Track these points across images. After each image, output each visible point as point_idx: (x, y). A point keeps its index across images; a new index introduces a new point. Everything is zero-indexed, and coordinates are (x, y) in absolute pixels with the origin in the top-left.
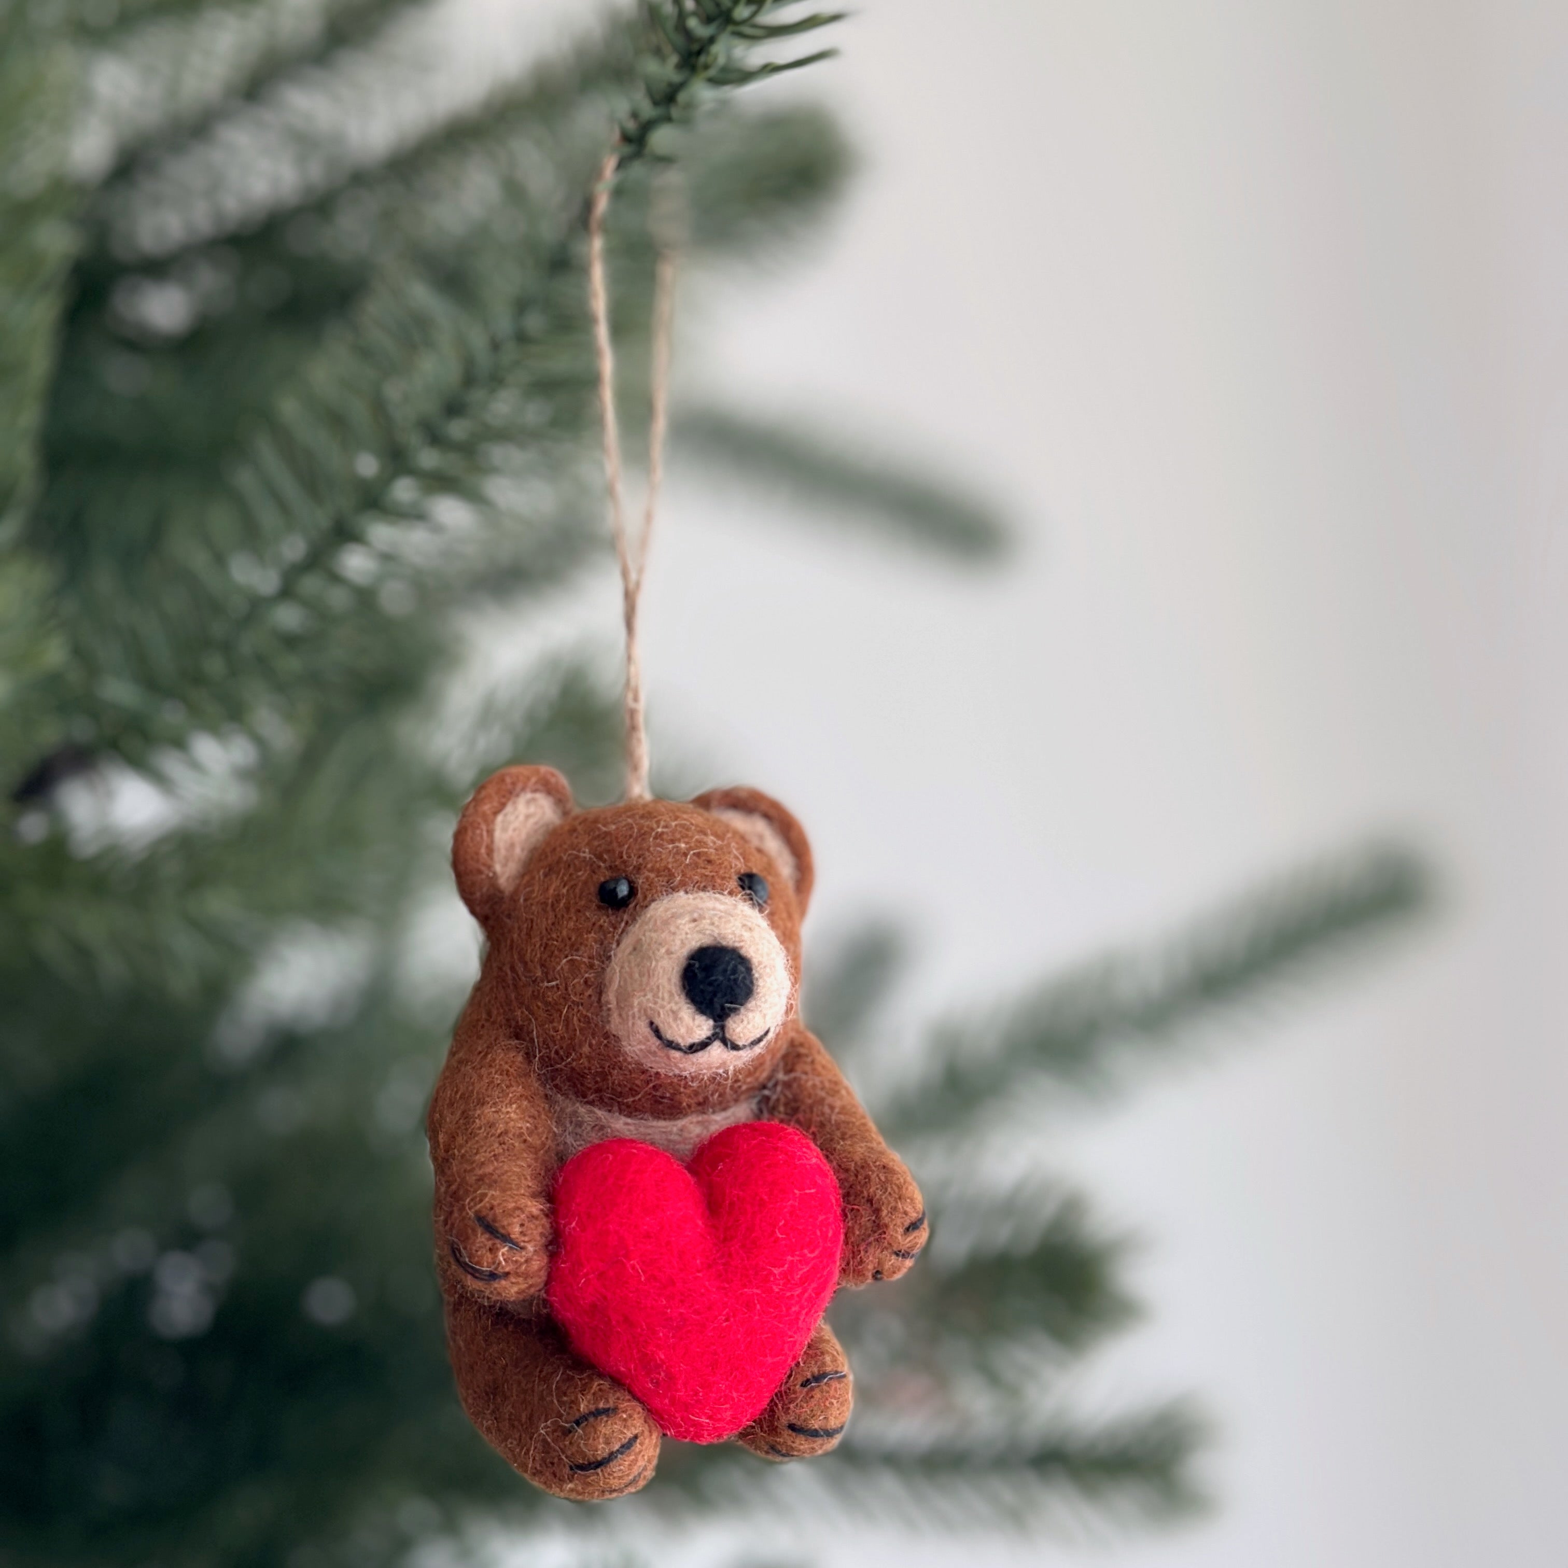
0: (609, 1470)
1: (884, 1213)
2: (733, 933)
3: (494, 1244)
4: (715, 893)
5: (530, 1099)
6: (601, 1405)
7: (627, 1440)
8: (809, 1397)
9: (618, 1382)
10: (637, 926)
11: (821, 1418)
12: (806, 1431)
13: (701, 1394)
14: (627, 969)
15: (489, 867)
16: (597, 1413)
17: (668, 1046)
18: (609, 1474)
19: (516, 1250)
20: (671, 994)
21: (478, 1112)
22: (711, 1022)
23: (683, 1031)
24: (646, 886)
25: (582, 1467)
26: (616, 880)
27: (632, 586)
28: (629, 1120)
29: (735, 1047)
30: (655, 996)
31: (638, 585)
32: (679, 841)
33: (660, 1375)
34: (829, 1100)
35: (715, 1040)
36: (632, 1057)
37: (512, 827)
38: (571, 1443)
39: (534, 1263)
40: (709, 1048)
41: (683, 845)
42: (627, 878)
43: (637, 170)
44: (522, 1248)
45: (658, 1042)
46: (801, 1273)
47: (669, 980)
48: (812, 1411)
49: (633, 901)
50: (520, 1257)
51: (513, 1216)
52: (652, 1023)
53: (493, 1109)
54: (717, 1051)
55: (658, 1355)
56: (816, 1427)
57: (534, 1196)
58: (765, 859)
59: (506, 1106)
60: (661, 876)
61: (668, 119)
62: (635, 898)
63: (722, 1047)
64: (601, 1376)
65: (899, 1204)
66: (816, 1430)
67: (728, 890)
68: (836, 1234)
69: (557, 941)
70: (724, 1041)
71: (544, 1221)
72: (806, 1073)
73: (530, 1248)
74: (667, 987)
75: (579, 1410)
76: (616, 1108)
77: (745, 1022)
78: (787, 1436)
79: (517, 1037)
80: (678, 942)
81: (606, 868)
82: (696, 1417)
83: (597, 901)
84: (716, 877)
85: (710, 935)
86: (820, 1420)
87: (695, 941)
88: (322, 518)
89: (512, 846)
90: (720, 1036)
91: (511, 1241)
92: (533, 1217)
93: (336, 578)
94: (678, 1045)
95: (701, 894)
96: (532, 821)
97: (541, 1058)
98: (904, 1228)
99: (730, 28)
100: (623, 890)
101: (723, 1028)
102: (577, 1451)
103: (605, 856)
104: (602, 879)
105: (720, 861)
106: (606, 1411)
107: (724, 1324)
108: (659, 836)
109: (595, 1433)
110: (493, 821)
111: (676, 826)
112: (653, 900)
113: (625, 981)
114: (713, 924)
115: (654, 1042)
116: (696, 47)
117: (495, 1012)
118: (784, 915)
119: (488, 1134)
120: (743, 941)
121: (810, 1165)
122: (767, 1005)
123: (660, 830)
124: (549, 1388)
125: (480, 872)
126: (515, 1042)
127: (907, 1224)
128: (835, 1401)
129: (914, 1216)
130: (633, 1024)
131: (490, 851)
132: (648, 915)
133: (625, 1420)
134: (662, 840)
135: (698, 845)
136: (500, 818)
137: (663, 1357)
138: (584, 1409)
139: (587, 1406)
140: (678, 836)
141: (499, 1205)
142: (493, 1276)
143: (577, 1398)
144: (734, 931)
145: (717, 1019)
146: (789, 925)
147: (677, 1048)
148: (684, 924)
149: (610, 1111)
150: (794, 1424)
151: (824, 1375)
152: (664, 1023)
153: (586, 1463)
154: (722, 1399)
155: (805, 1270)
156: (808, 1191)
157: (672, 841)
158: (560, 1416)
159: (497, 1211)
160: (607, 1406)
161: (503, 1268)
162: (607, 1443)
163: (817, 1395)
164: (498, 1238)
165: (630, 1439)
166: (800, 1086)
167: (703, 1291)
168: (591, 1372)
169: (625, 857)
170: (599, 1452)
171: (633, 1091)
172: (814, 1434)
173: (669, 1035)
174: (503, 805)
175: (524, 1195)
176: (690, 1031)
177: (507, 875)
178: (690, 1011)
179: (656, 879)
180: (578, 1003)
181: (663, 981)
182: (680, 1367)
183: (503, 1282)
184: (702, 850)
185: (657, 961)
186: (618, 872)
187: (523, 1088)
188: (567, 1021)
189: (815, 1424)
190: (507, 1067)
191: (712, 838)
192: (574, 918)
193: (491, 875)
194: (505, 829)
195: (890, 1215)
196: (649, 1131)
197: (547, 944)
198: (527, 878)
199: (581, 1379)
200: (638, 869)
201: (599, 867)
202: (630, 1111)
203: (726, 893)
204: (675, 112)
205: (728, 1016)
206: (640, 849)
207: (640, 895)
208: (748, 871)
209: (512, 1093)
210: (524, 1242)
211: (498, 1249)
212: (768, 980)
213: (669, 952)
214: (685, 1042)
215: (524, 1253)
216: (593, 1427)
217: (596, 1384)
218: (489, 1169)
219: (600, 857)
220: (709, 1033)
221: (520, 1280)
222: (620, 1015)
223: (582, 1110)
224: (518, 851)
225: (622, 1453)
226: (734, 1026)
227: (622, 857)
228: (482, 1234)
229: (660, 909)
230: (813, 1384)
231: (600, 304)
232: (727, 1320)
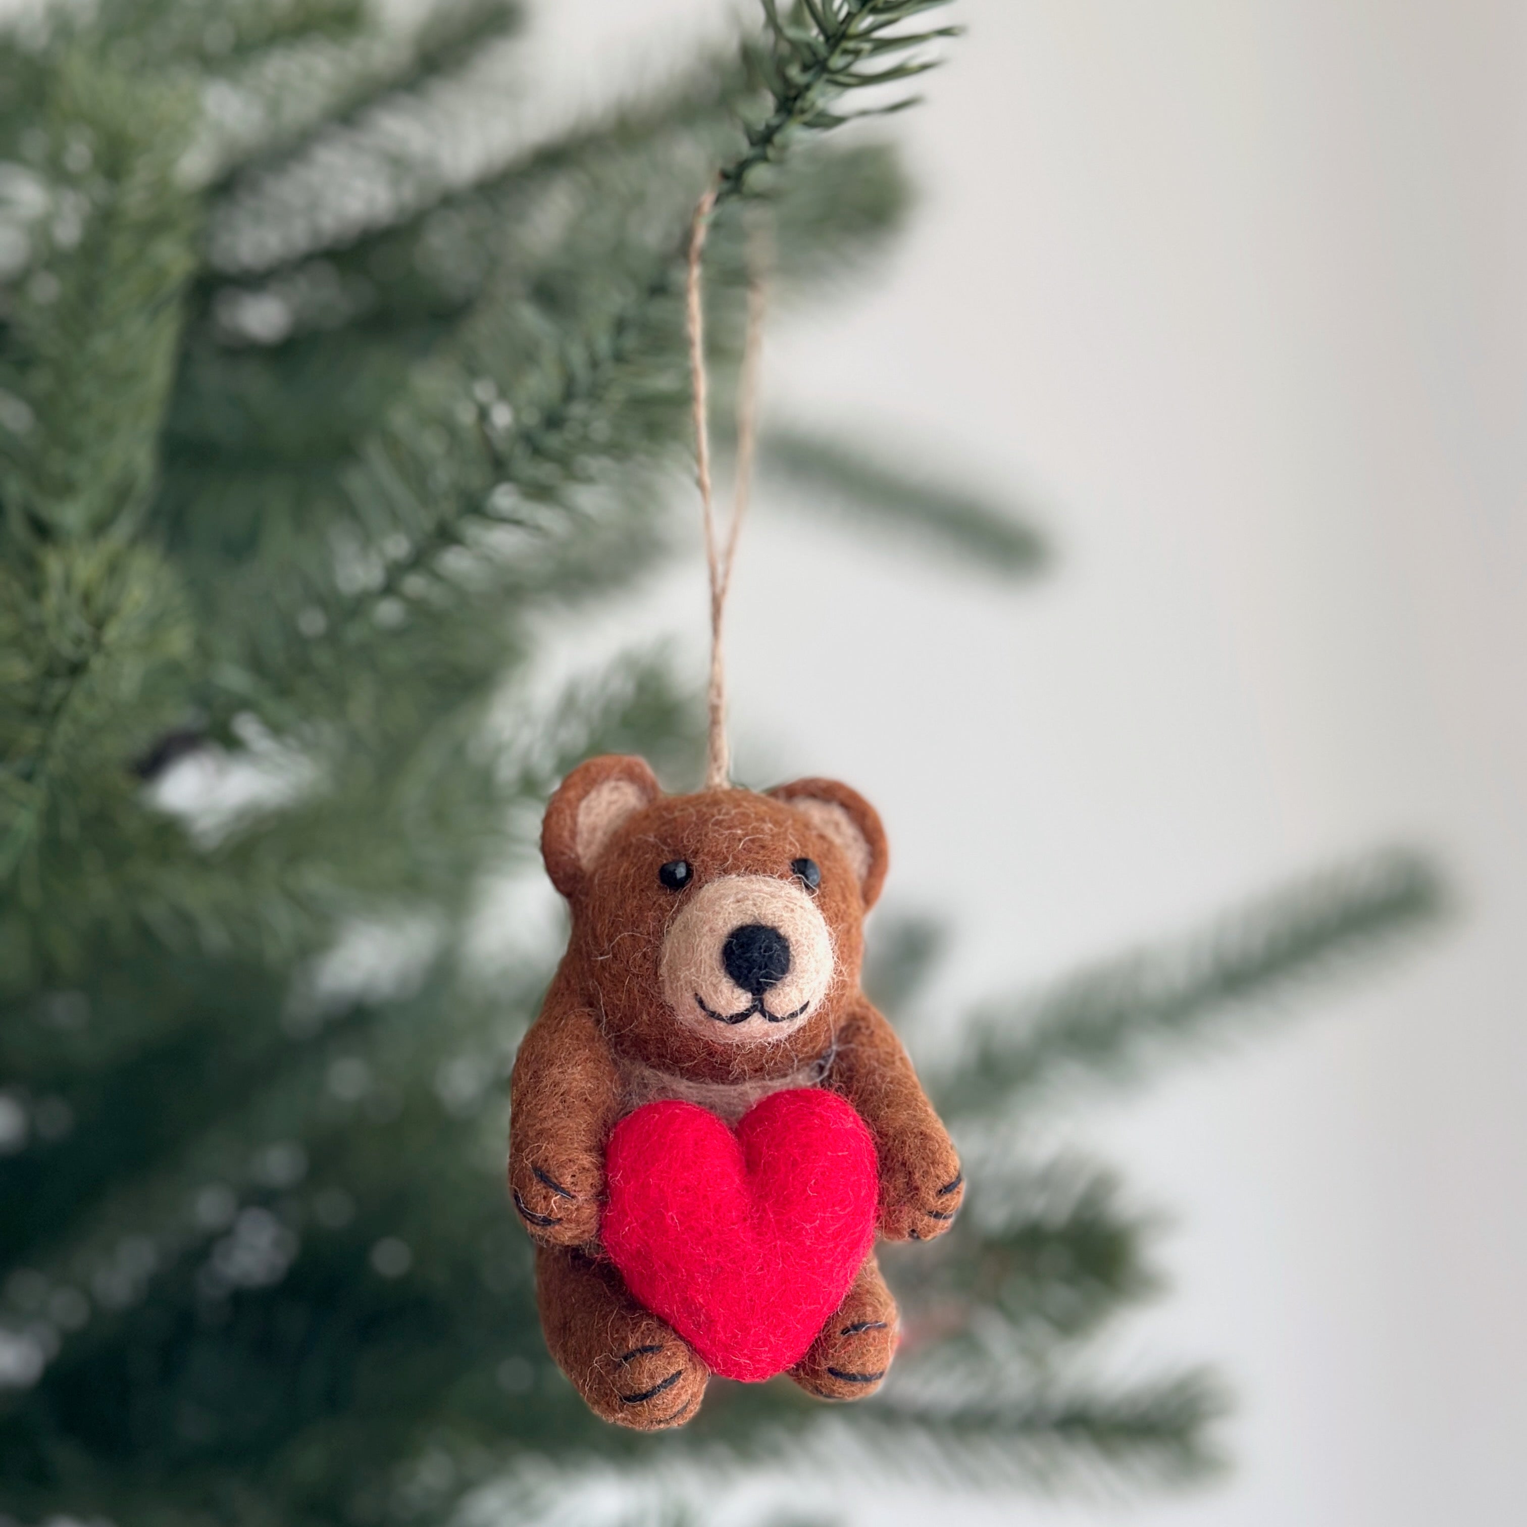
0: (653, 1402)
1: (917, 1176)
2: (773, 914)
3: (547, 1193)
4: (764, 876)
5: (597, 1061)
6: (648, 1343)
7: (670, 1376)
8: (847, 1342)
9: (664, 1322)
10: (690, 906)
11: (859, 1363)
12: (845, 1375)
13: (739, 1337)
14: (676, 945)
15: (571, 849)
16: (644, 1350)
17: (712, 1016)
18: (654, 1406)
19: (568, 1199)
20: (712, 969)
21: (547, 1072)
22: (750, 995)
23: (723, 1003)
24: (702, 869)
25: (628, 1399)
26: (676, 863)
27: (718, 590)
28: (691, 1084)
29: (773, 1019)
30: (698, 971)
31: (724, 590)
32: (735, 827)
33: (700, 1317)
34: (882, 1070)
35: (754, 1012)
36: (686, 1026)
37: (595, 811)
38: (620, 1376)
39: (584, 1210)
40: (749, 1019)
41: (739, 832)
42: (686, 861)
43: (733, 205)
44: (573, 1197)
45: (704, 1013)
46: (833, 1228)
47: (711, 955)
48: (850, 1357)
49: (689, 882)
50: (571, 1206)
51: (565, 1167)
52: (696, 994)
53: (560, 1070)
54: (756, 1022)
55: (698, 1299)
56: (854, 1371)
57: (588, 1150)
58: (826, 846)
59: (572, 1067)
60: (716, 860)
61: (764, 159)
62: (691, 880)
63: (762, 1019)
64: (650, 1316)
65: (932, 1169)
66: (853, 1374)
67: (779, 873)
68: (870, 1196)
69: (623, 918)
70: (763, 1013)
71: (596, 1173)
72: (862, 1045)
73: (581, 1197)
74: (708, 961)
75: (627, 1347)
76: (678, 1072)
77: (782, 995)
78: (827, 1380)
79: (591, 1005)
80: (721, 923)
81: (669, 852)
82: (736, 1357)
83: (659, 882)
84: (768, 862)
85: (751, 915)
86: (858, 1366)
87: (736, 921)
88: (426, 521)
89: (594, 829)
90: (759, 1007)
91: (563, 1190)
92: (584, 1168)
93: (437, 577)
94: (720, 1015)
95: (753, 877)
96: (614, 808)
97: (608, 1023)
98: (936, 1191)
99: (826, 76)
100: (681, 872)
101: (761, 1001)
102: (625, 1384)
103: (669, 840)
104: (665, 862)
105: (774, 847)
106: (651, 1349)
107: (759, 1273)
108: (718, 823)
109: (641, 1367)
110: (577, 807)
111: (736, 814)
112: (706, 882)
113: (675, 955)
114: (755, 905)
115: (700, 1013)
116: (793, 93)
117: (573, 982)
118: (839, 898)
119: (552, 1092)
120: (782, 921)
121: (844, 1129)
122: (805, 980)
123: (720, 817)
124: (605, 1325)
125: (563, 853)
126: (587, 1010)
127: (940, 1185)
128: (872, 1349)
129: (946, 1179)
130: (681, 995)
131: (574, 834)
132: (701, 896)
133: (669, 1357)
134: (720, 827)
135: (755, 831)
136: (583, 804)
137: (701, 1301)
138: (632, 1345)
139: (635, 1343)
140: (737, 823)
141: (554, 1157)
142: (547, 1222)
143: (627, 1336)
144: (774, 912)
145: (756, 992)
146: (843, 906)
147: (720, 1018)
148: (729, 904)
149: (673, 1075)
150: (833, 1368)
151: (864, 1324)
152: (706, 997)
153: (633, 1395)
154: (760, 1343)
155: (837, 1226)
156: (840, 1154)
157: (730, 828)
158: (611, 1351)
159: (551, 1163)
160: (654, 1344)
161: (556, 1214)
162: (652, 1377)
163: (855, 1342)
164: (551, 1187)
165: (673, 1375)
166: (856, 1057)
167: (738, 1242)
168: (642, 1312)
169: (685, 842)
170: (644, 1386)
171: (691, 1057)
172: (852, 1378)
173: (711, 1006)
174: (586, 793)
175: (576, 1149)
176: (729, 1003)
177: (588, 856)
178: (729, 984)
179: (711, 863)
180: (638, 975)
181: (705, 956)
182: (718, 1310)
183: (557, 1227)
184: (758, 836)
185: (701, 937)
186: (680, 855)
187: (589, 1050)
188: (629, 991)
189: (853, 1369)
190: (577, 1032)
191: (770, 825)
192: (638, 897)
193: (573, 856)
194: (588, 814)
195: (922, 1178)
196: (709, 1094)
197: (614, 920)
198: (604, 860)
199: (632, 1319)
200: (696, 853)
201: (663, 850)
202: (692, 1074)
203: (776, 876)
204: (771, 152)
205: (765, 990)
206: (700, 835)
207: (695, 877)
208: (804, 856)
209: (579, 1056)
210: (575, 1191)
211: (551, 1197)
212: (806, 958)
213: (711, 930)
214: (727, 1012)
215: (574, 1202)
216: (640, 1363)
217: (645, 1323)
218: (548, 1124)
219: (665, 842)
220: (749, 1005)
221: (573, 1225)
222: (672, 988)
223: (647, 1072)
224: (599, 834)
225: (665, 1388)
226: (772, 999)
227: (682, 842)
228: (537, 1183)
229: (709, 891)
230: (851, 1332)
231: (696, 329)
232: (761, 1269)
